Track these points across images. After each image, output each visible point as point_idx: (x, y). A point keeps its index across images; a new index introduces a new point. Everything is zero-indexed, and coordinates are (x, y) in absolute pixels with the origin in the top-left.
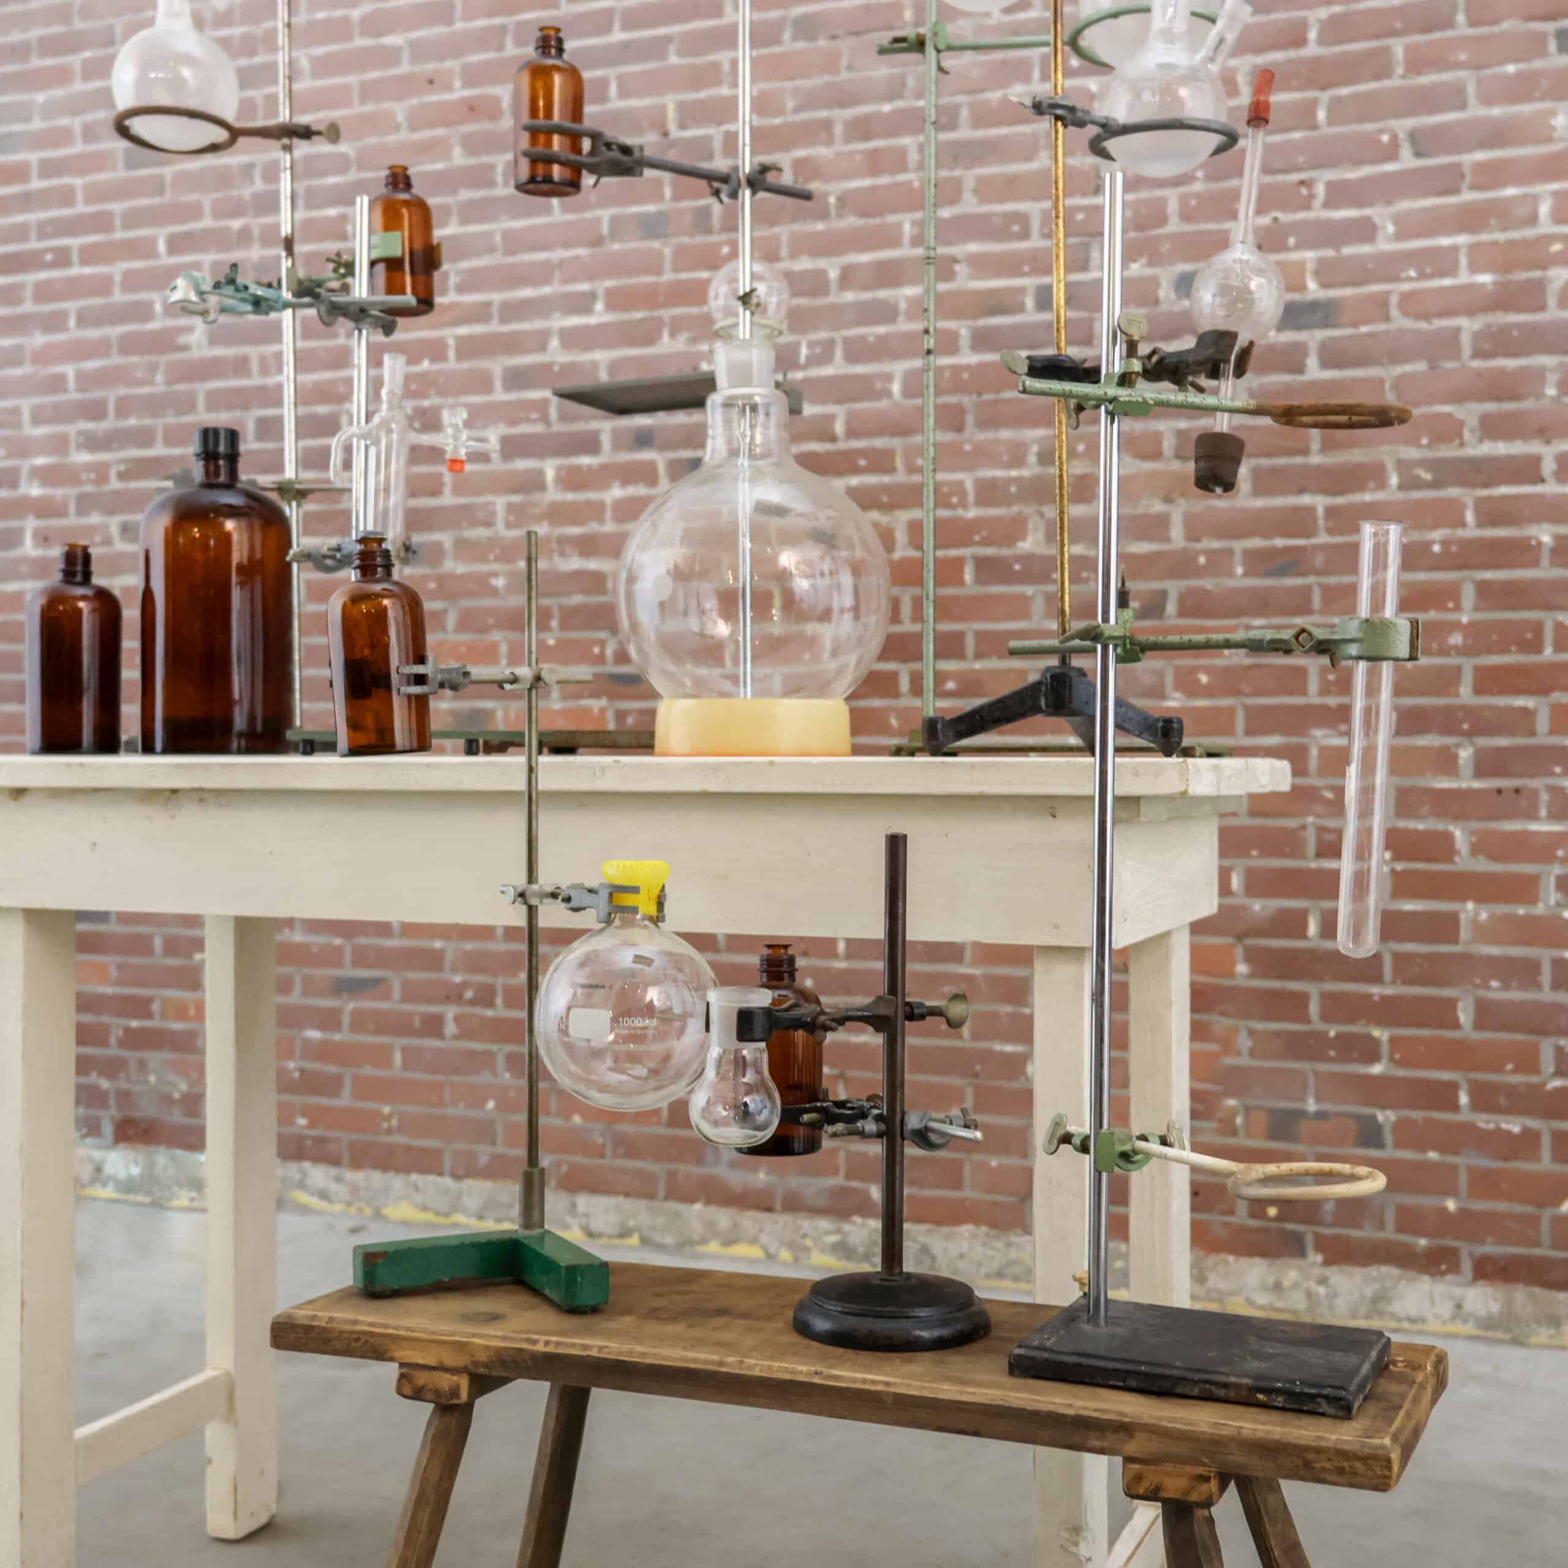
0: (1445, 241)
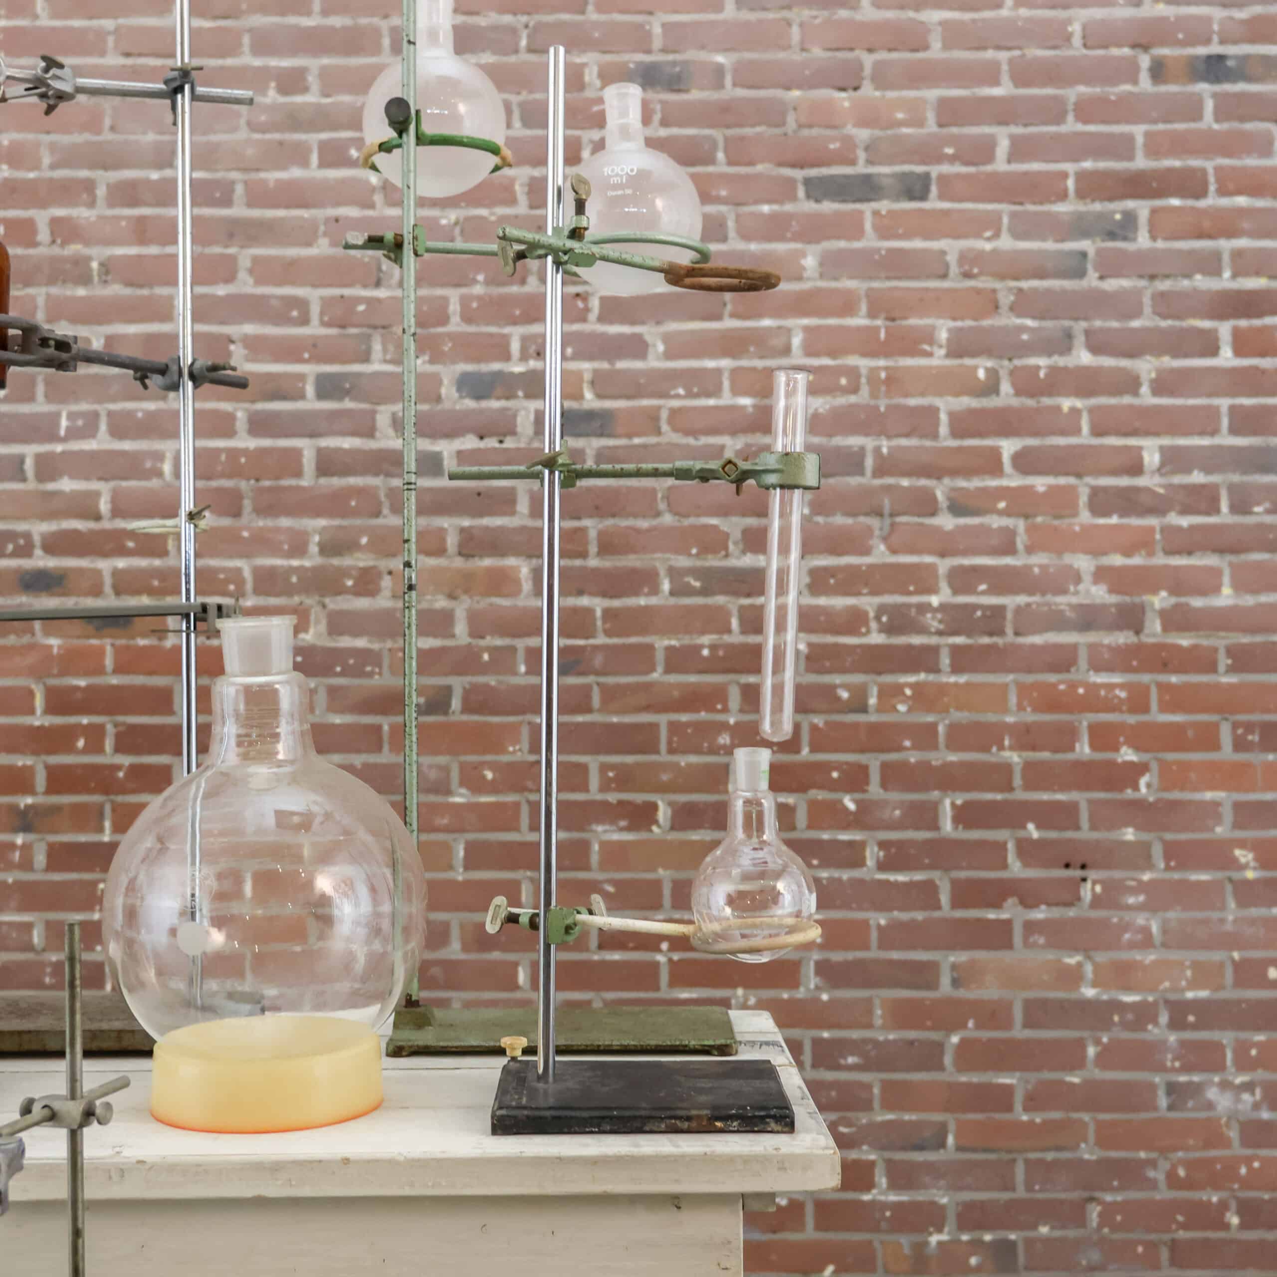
0: (710, 364)
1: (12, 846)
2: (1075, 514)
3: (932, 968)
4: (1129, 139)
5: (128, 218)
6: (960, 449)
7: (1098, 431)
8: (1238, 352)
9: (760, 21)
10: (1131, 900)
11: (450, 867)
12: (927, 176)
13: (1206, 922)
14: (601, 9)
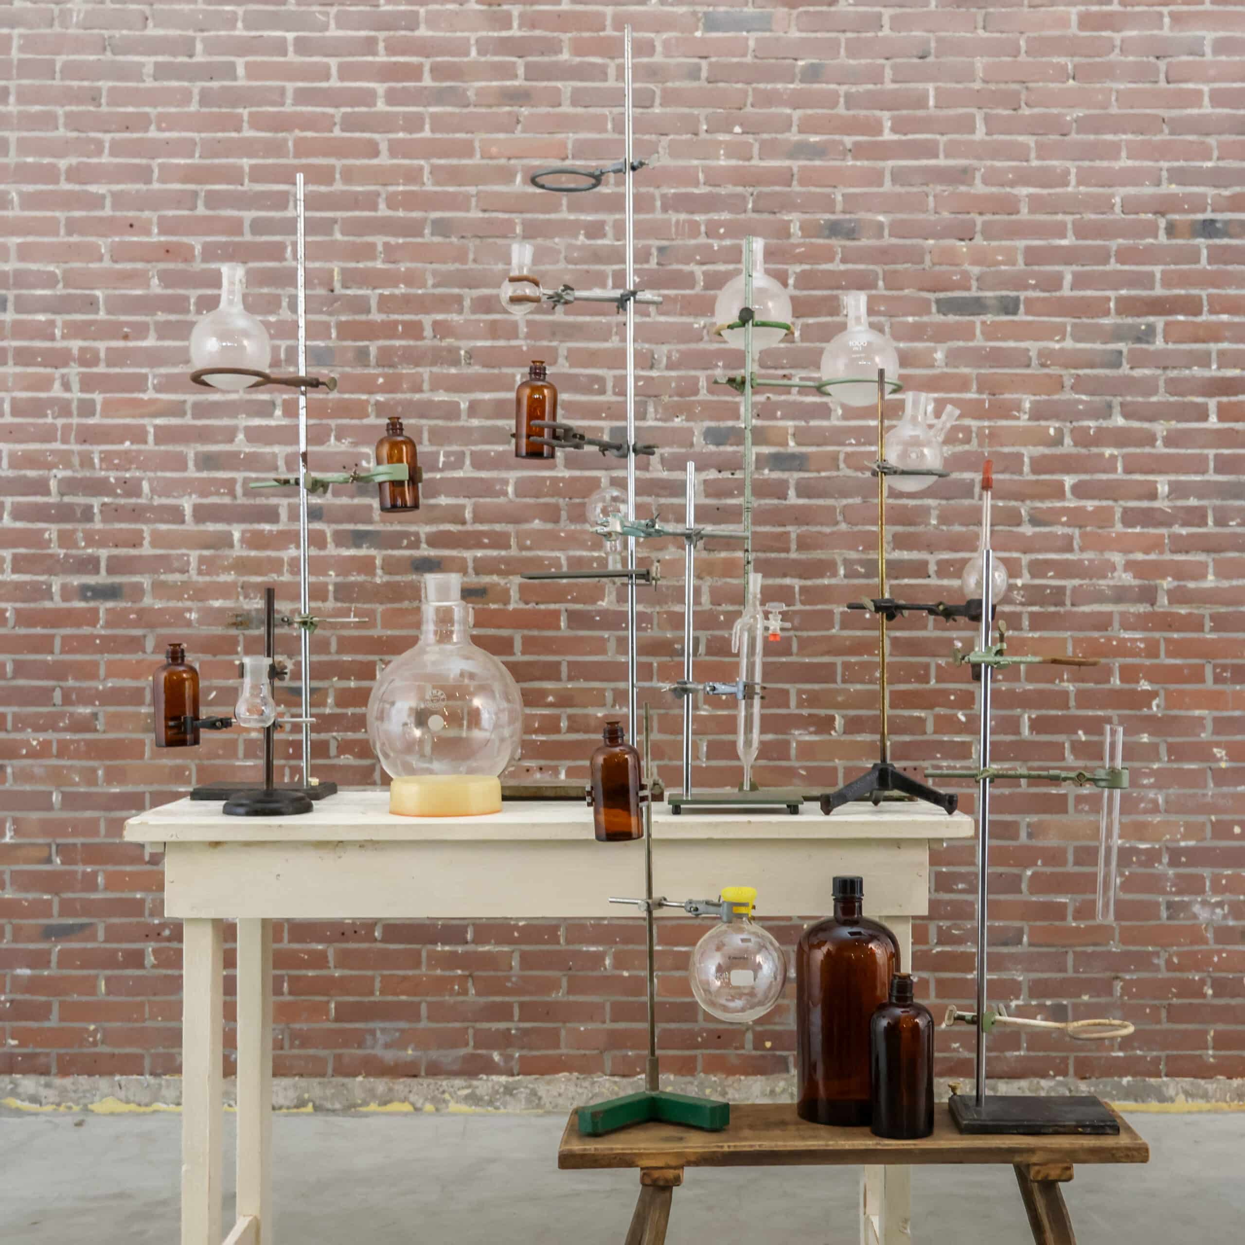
2: (1113, 526)
3: (1015, 825)
4: (1151, 275)
5: (484, 321)
6: (1037, 481)
7: (1127, 471)
8: (1220, 419)
9: (908, 193)
10: (1145, 782)
12: (1017, 300)
13: (1194, 796)
14: (801, 183)
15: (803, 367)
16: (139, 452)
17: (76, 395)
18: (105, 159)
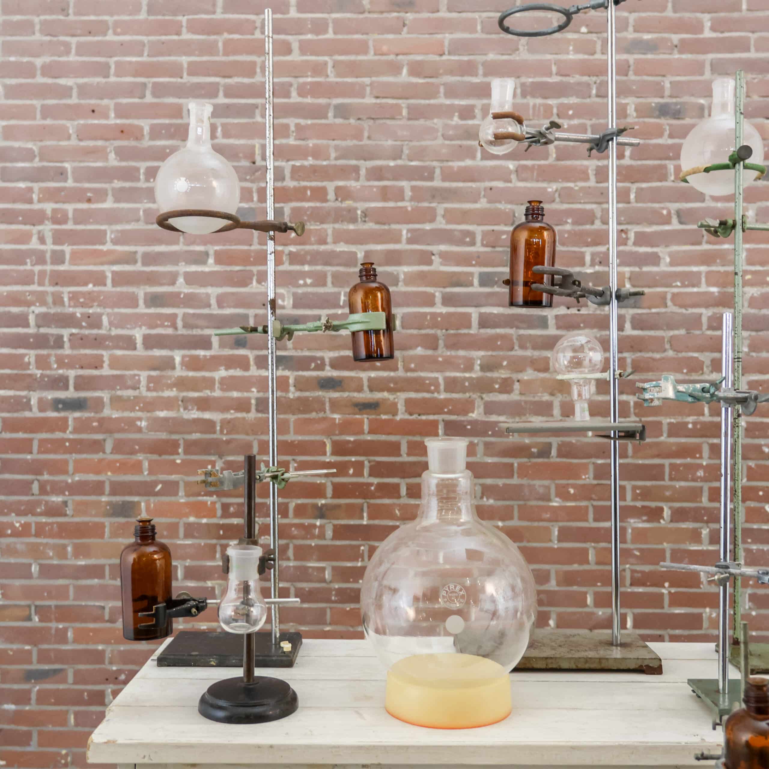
0: (695, 269)
1: (315, 526)
5: (377, 187)
11: (550, 541)
14: (636, 74)
15: (638, 223)
16: (100, 292)
17: (49, 247)
18: (72, 58)
